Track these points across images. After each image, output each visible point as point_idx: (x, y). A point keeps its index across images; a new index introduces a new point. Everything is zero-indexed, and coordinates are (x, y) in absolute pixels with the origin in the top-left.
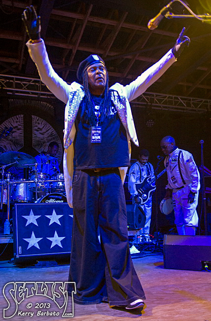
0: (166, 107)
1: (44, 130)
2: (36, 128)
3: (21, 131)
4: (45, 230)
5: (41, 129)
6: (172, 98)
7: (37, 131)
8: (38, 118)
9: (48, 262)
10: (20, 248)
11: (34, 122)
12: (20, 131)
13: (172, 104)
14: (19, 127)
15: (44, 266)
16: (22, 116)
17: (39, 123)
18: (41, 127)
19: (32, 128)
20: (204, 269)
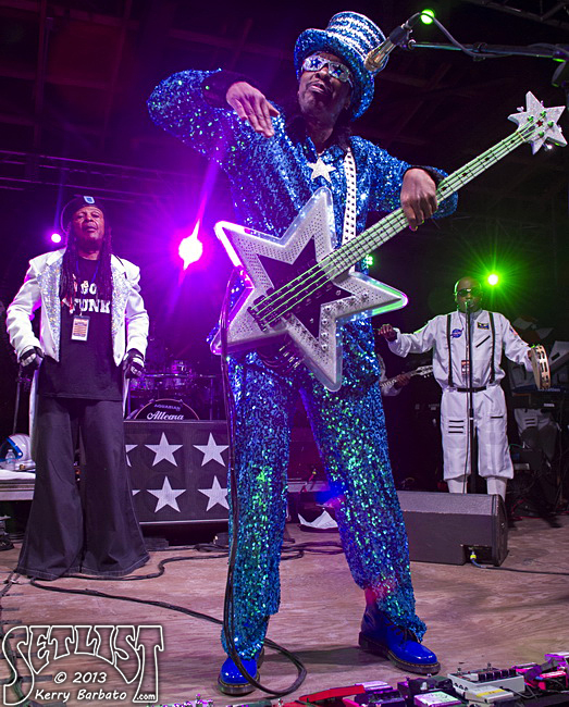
9: (148, 540)
20: (468, 561)
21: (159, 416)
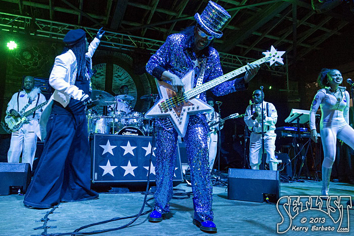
0: (226, 64)
1: (123, 77)
2: (116, 75)
3: (104, 77)
4: (119, 159)
5: (120, 76)
6: (231, 57)
7: (117, 77)
8: (118, 67)
9: (121, 189)
10: (96, 174)
11: (115, 69)
12: (102, 77)
13: (231, 62)
14: (102, 73)
15: (117, 192)
16: (105, 64)
17: (119, 71)
18: (120, 75)
19: (113, 75)
20: (265, 200)
21: (128, 134)
